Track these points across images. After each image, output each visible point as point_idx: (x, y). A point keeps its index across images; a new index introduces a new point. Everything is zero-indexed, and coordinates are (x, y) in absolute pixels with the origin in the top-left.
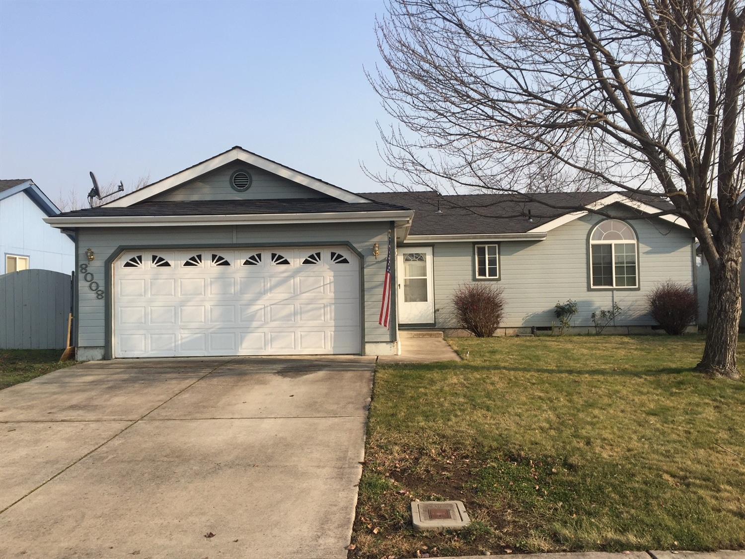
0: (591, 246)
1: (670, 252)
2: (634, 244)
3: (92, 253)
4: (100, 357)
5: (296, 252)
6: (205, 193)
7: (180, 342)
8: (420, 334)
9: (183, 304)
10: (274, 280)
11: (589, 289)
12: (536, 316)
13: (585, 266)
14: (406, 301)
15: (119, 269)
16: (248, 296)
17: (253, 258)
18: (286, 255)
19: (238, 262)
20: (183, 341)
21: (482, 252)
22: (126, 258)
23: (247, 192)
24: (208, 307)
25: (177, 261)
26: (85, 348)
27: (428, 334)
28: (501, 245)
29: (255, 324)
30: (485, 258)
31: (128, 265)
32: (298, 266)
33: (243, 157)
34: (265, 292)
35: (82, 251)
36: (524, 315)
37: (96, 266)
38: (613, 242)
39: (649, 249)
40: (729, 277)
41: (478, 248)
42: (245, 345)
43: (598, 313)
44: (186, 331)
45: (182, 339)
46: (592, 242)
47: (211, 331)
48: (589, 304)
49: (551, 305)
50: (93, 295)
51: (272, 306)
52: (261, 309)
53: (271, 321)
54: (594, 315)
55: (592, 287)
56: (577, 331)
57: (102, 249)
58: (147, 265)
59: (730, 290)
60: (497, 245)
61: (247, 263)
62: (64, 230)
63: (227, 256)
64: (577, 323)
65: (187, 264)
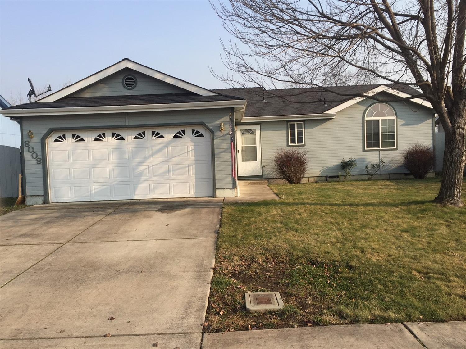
0: (365, 121)
1: (418, 124)
2: (394, 119)
3: (32, 134)
4: (42, 202)
5: (169, 130)
6: (105, 91)
7: (93, 191)
8: (252, 183)
9: (94, 166)
10: (155, 149)
11: (364, 150)
12: (328, 169)
13: (361, 135)
14: (243, 161)
15: (50, 143)
16: (137, 160)
17: (140, 134)
18: (162, 132)
19: (130, 137)
20: (96, 190)
21: (293, 127)
22: (55, 136)
23: (134, 90)
24: (111, 168)
25: (89, 138)
26: (31, 196)
27: (258, 183)
28: (306, 122)
29: (143, 178)
30: (295, 131)
31: (56, 141)
32: (170, 139)
33: (130, 66)
34: (149, 157)
35: (25, 132)
36: (321, 168)
37: (35, 142)
38: (380, 118)
39: (403, 122)
40: (458, 139)
41: (290, 125)
42: (137, 192)
43: (369, 166)
44: (97, 184)
45: (95, 189)
46: (366, 119)
47: (114, 183)
48: (363, 160)
49: (338, 161)
50: (34, 161)
51: (153, 167)
52: (146, 168)
53: (154, 176)
54: (367, 167)
55: (366, 149)
56: (355, 178)
57: (40, 130)
58: (69, 141)
59: (459, 148)
60: (303, 123)
61: (136, 138)
62: (12, 118)
63: (122, 134)
64: (356, 173)
65: (96, 139)
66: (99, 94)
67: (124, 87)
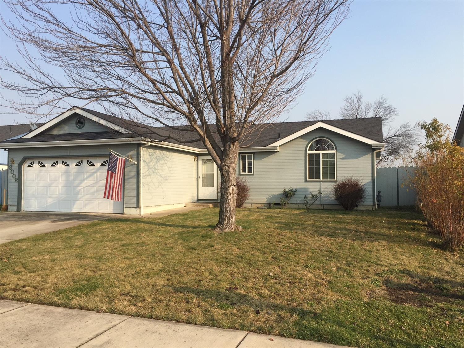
0: (307, 154)
1: (357, 158)
2: (334, 153)
3: (13, 161)
4: (16, 210)
5: (98, 159)
7: (48, 204)
9: (50, 185)
10: (88, 174)
11: (306, 181)
12: (274, 197)
13: (304, 166)
15: (25, 167)
16: (77, 182)
17: (79, 162)
18: (93, 161)
19: (73, 164)
20: (50, 203)
21: (244, 159)
22: (28, 163)
24: (60, 187)
25: (48, 164)
26: (11, 205)
28: (255, 154)
29: (79, 196)
30: (246, 162)
31: (29, 166)
32: (98, 166)
34: (84, 180)
35: (10, 159)
36: (267, 196)
37: (16, 166)
38: (321, 152)
39: (344, 156)
41: (243, 156)
42: (74, 207)
43: (309, 197)
44: (51, 199)
45: (49, 203)
46: (308, 152)
47: (61, 199)
48: (306, 190)
49: (281, 191)
50: (14, 180)
51: (87, 187)
52: (82, 189)
53: (86, 195)
54: (306, 197)
55: (308, 179)
56: (297, 206)
57: (18, 158)
58: (36, 166)
60: (252, 154)
61: (77, 165)
62: (5, 149)
63: (68, 162)
64: (298, 202)
65: (52, 166)
66: (62, 132)
67: (77, 126)
